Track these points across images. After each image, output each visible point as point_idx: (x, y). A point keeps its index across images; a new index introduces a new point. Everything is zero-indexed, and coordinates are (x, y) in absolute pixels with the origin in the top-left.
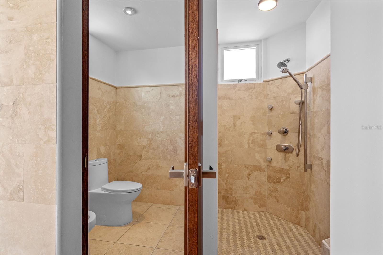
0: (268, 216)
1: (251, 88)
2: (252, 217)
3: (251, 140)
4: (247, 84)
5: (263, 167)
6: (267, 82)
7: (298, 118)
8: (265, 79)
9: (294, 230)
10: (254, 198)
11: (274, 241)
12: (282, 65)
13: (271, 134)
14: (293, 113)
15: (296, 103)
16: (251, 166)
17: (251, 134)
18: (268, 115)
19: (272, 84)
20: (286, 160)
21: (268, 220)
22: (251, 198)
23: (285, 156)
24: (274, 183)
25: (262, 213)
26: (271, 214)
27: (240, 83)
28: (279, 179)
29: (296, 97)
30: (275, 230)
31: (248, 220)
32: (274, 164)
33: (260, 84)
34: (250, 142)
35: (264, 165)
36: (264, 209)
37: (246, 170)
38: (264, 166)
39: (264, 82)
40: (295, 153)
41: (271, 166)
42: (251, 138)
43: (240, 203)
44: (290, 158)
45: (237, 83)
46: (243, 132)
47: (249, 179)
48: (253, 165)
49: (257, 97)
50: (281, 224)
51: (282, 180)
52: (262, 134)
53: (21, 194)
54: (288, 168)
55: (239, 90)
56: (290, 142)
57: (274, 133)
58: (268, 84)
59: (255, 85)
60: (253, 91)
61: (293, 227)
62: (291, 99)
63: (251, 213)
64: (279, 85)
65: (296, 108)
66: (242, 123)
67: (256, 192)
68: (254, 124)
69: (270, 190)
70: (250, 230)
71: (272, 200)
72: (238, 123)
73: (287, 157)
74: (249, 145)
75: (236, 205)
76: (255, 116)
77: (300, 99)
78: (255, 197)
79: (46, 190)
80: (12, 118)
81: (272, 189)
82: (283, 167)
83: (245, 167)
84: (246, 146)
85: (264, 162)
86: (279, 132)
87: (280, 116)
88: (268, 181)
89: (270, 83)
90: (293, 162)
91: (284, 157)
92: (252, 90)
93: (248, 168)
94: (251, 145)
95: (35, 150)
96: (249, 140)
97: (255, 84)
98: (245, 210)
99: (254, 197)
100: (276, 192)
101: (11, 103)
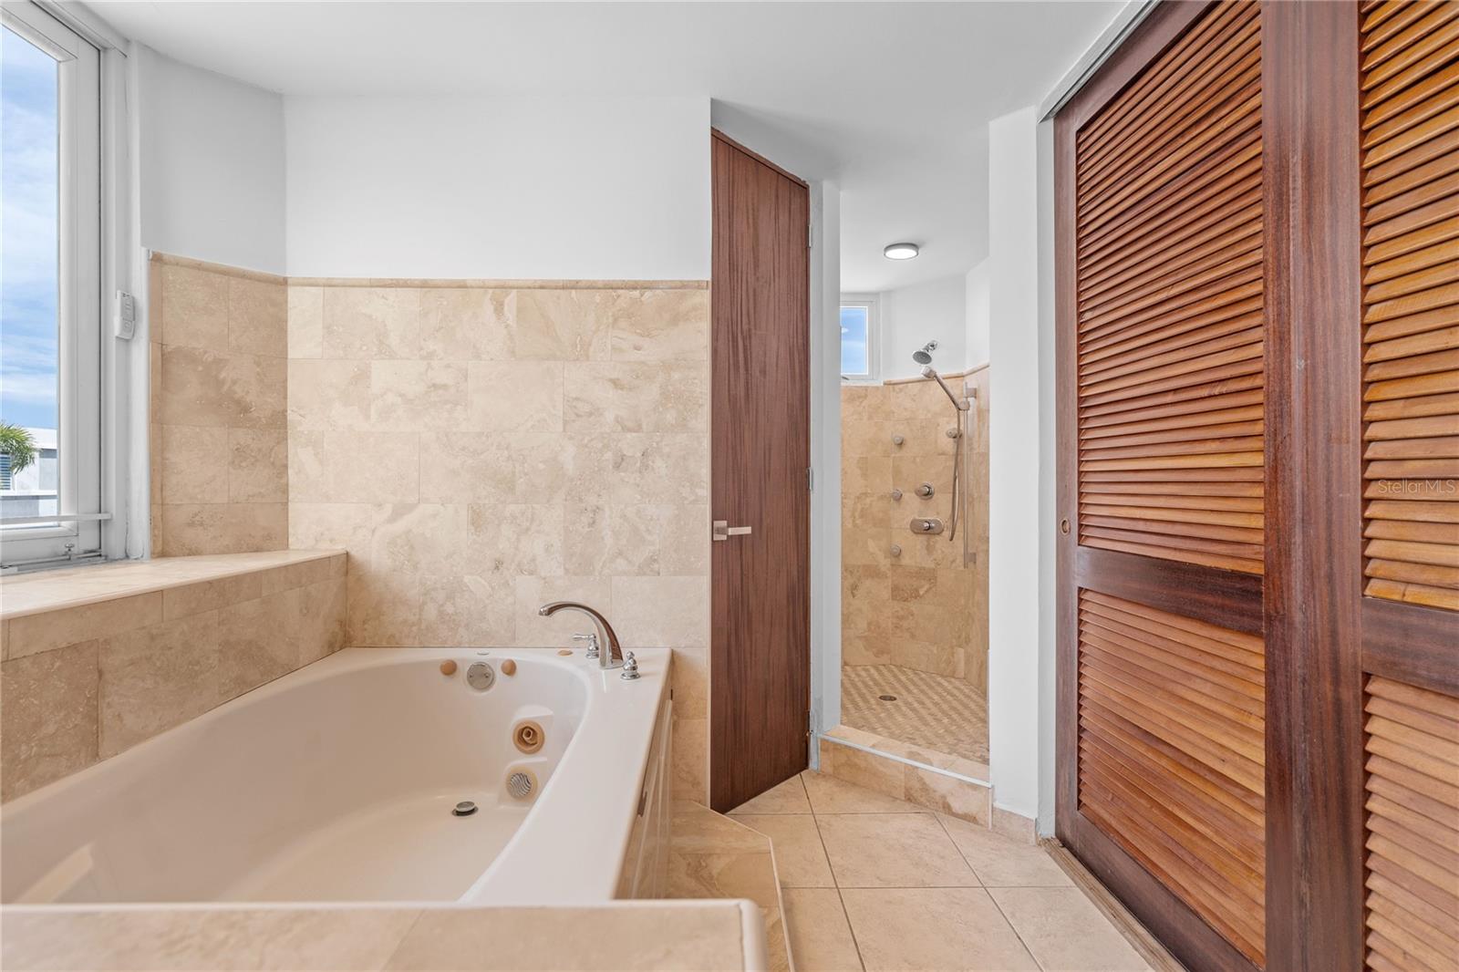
0: (895, 670)
1: (859, 397)
2: (863, 674)
3: (859, 510)
4: (851, 388)
5: (883, 569)
6: (890, 384)
7: (953, 463)
8: (887, 379)
9: (946, 684)
10: (865, 637)
11: (910, 699)
12: (923, 357)
13: (898, 498)
14: (943, 454)
15: (949, 435)
16: (859, 566)
17: (858, 498)
18: (893, 455)
19: (901, 390)
20: (929, 549)
21: (895, 676)
22: (859, 638)
23: (928, 541)
24: (906, 600)
25: (881, 668)
26: (900, 667)
28: (917, 590)
29: (948, 423)
30: (912, 688)
31: (856, 679)
32: (906, 560)
33: (877, 388)
34: (857, 514)
35: (884, 563)
36: (885, 659)
37: (849, 576)
38: (885, 565)
39: (885, 384)
40: (947, 534)
41: (901, 566)
42: (859, 506)
44: (938, 546)
47: (854, 597)
48: (864, 566)
49: (870, 418)
50: (922, 679)
51: (921, 593)
52: (882, 498)
53: (656, 566)
54: (933, 566)
56: (938, 514)
57: (906, 496)
58: (894, 390)
59: (866, 390)
60: (863, 404)
61: (942, 681)
62: (938, 425)
63: (859, 668)
64: (915, 395)
65: (949, 444)
67: (869, 624)
68: (865, 475)
69: (898, 617)
70: (864, 691)
71: (901, 637)
73: (932, 543)
74: (854, 521)
76: (867, 458)
77: (956, 426)
78: (866, 634)
79: (693, 559)
80: (640, 472)
81: (901, 613)
82: (923, 565)
83: (846, 571)
84: (849, 525)
85: (885, 557)
86: (918, 493)
87: (918, 460)
88: (894, 598)
89: (896, 387)
90: (943, 552)
91: (926, 543)
92: (861, 400)
93: (851, 572)
94: (858, 522)
95: (676, 512)
97: (866, 388)
99: (864, 635)
100: (911, 618)
101: (639, 454)
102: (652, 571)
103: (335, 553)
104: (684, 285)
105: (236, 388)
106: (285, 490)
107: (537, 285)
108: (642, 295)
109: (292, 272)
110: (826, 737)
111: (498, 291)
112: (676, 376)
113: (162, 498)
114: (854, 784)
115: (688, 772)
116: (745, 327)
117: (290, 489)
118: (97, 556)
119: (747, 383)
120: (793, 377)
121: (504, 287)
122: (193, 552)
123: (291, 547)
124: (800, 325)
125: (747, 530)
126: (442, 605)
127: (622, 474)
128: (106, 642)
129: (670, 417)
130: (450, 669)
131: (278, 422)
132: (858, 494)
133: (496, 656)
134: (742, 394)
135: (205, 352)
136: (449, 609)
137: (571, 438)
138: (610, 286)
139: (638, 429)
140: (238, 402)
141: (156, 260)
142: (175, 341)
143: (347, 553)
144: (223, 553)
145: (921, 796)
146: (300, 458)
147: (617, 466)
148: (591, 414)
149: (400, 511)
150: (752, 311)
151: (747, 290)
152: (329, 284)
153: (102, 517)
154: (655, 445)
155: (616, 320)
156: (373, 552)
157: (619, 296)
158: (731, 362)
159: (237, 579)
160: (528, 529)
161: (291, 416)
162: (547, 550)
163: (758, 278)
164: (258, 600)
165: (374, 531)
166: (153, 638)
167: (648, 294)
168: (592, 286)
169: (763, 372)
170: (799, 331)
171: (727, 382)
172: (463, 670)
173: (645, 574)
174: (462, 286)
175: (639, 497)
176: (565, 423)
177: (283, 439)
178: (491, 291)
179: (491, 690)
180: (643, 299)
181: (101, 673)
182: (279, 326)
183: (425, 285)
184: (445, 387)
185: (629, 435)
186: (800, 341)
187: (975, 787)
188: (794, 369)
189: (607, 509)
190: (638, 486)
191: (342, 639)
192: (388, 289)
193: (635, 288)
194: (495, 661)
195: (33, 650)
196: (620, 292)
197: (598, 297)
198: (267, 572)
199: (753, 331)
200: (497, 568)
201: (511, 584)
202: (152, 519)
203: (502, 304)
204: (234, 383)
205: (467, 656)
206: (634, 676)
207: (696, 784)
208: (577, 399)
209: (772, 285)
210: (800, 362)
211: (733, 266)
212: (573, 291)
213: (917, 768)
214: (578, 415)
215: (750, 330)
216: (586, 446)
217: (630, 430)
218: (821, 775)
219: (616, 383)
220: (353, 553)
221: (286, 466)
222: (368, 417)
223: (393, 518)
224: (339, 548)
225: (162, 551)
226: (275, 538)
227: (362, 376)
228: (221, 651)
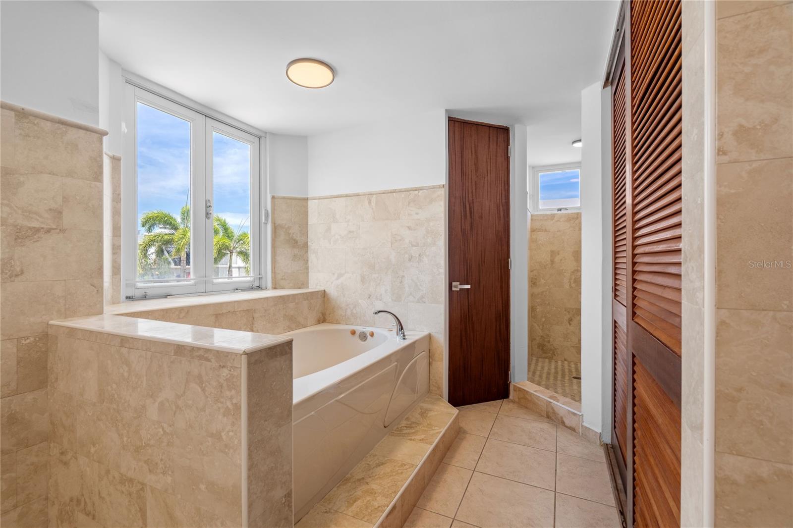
1: (573, 218)
3: (573, 279)
4: (568, 214)
16: (573, 309)
22: (574, 347)
27: (559, 212)
34: (572, 281)
37: (567, 314)
42: (573, 277)
43: (559, 352)
45: (556, 212)
46: (563, 270)
47: (570, 324)
48: (576, 309)
55: (558, 221)
59: (578, 215)
66: (561, 260)
68: (577, 260)
72: (557, 259)
74: (570, 285)
75: (555, 355)
76: (578, 251)
79: (438, 297)
80: (418, 262)
83: (565, 310)
84: (567, 286)
92: (574, 220)
93: (569, 312)
94: (573, 285)
96: (570, 279)
98: (565, 360)
99: (576, 346)
101: (418, 255)
102: (423, 301)
103: (321, 290)
104: (434, 187)
105: (294, 236)
106: (307, 268)
107: (382, 192)
108: (419, 193)
109: (310, 195)
110: (516, 385)
111: (369, 196)
112: (432, 224)
113: (275, 271)
114: (526, 408)
115: (436, 383)
116: (470, 198)
117: (309, 268)
118: (259, 288)
119: (472, 223)
120: (499, 217)
121: (371, 194)
122: (283, 288)
123: (309, 287)
124: (503, 193)
125: (468, 287)
126: (352, 310)
127: (412, 263)
128: (255, 310)
129: (429, 240)
130: (353, 333)
131: (306, 246)
132: (572, 271)
133: (368, 330)
134: (469, 228)
135: (286, 225)
136: (354, 311)
137: (394, 250)
138: (407, 191)
139: (417, 245)
140: (294, 240)
141: (273, 198)
142: (278, 222)
143: (325, 290)
144: (290, 288)
145: (553, 416)
146: (312, 257)
147: (410, 260)
148: (400, 240)
149: (340, 276)
150: (474, 191)
151: (471, 183)
152: (319, 198)
153: (260, 276)
154: (423, 252)
155: (409, 203)
156: (332, 291)
157: (410, 194)
158: (462, 214)
159: (288, 296)
160: (379, 283)
161: (309, 244)
162: (385, 292)
163: (477, 177)
164: (294, 303)
165: (332, 283)
166: (266, 311)
167: (421, 192)
168: (400, 191)
169: (481, 217)
170: (503, 196)
171: (460, 223)
172: (358, 333)
173: (420, 302)
174: (358, 195)
175: (418, 272)
176: (392, 243)
177: (307, 252)
178: (367, 196)
179: (366, 342)
180: (419, 194)
181: (253, 318)
182: (306, 214)
183: (347, 196)
184: (353, 232)
185: (414, 248)
186: (504, 201)
187: (575, 414)
188: (500, 214)
189: (406, 276)
190: (418, 267)
191: (323, 319)
192: (336, 199)
193: (416, 190)
194: (368, 331)
195: (239, 310)
196: (411, 192)
197: (403, 195)
198: (297, 294)
199: (475, 200)
200: (369, 297)
201: (374, 303)
202: (272, 277)
203: (371, 201)
204: (293, 234)
205: (359, 329)
206: (404, 339)
207: (439, 388)
208: (396, 234)
209: (486, 179)
210: (503, 210)
211: (463, 173)
212: (394, 194)
213: (551, 402)
214: (396, 241)
215: (473, 199)
216: (399, 252)
217: (415, 246)
218: (513, 402)
219: (409, 228)
220: (326, 290)
221: (308, 260)
222: (330, 243)
223: (337, 279)
224: (322, 288)
225: (275, 288)
226: (305, 284)
227: (329, 230)
228: (284, 317)
